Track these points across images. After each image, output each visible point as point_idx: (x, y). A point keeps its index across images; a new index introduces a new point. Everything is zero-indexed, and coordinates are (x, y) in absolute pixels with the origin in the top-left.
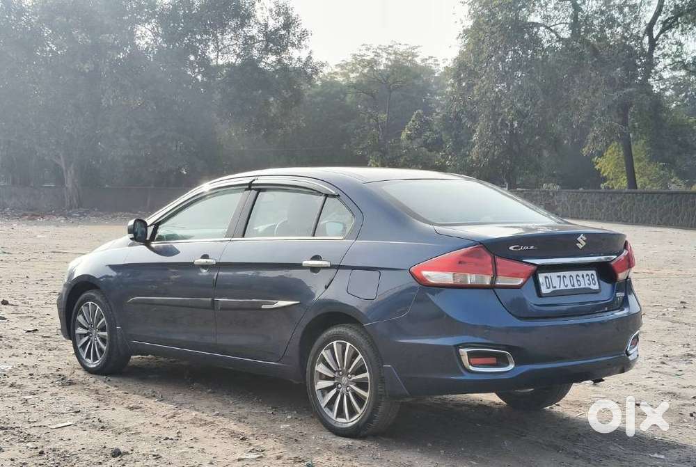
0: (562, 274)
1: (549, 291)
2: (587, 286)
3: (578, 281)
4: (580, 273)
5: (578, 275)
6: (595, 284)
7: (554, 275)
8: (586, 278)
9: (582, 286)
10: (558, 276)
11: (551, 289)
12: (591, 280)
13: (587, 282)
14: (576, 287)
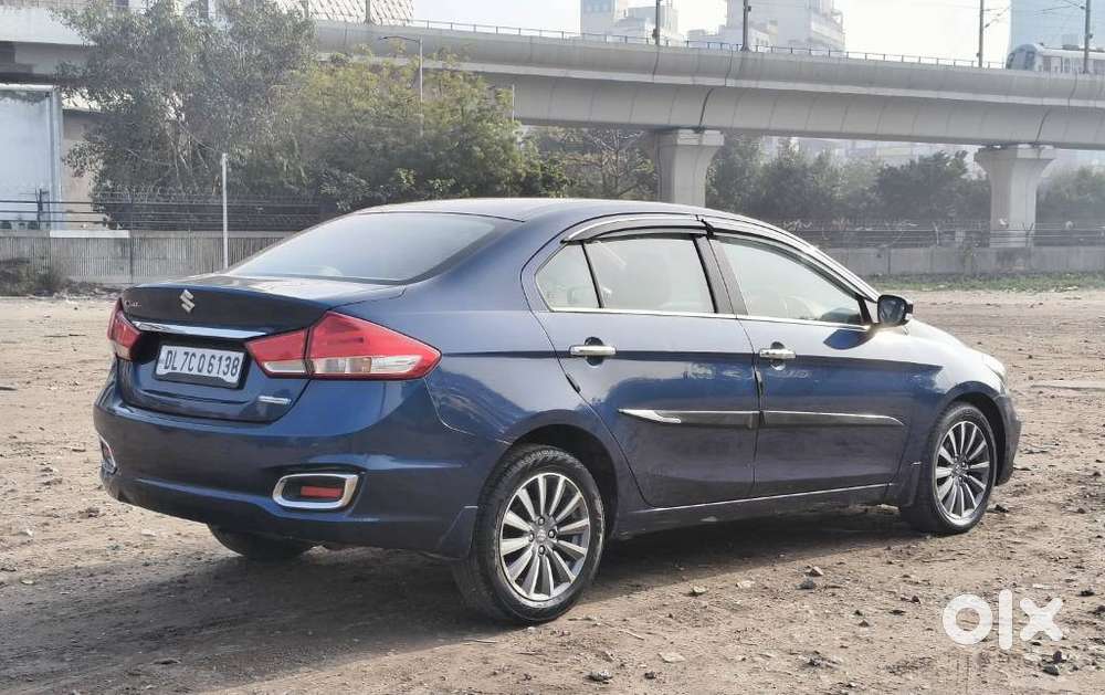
0: (191, 350)
1: (164, 372)
2: (221, 376)
3: (210, 364)
4: (218, 353)
5: (213, 357)
6: (233, 375)
7: (180, 350)
8: (224, 363)
9: (214, 374)
10: (186, 354)
11: (170, 370)
12: (231, 366)
13: (223, 368)
14: (205, 373)
